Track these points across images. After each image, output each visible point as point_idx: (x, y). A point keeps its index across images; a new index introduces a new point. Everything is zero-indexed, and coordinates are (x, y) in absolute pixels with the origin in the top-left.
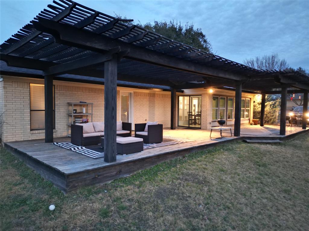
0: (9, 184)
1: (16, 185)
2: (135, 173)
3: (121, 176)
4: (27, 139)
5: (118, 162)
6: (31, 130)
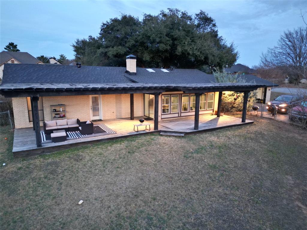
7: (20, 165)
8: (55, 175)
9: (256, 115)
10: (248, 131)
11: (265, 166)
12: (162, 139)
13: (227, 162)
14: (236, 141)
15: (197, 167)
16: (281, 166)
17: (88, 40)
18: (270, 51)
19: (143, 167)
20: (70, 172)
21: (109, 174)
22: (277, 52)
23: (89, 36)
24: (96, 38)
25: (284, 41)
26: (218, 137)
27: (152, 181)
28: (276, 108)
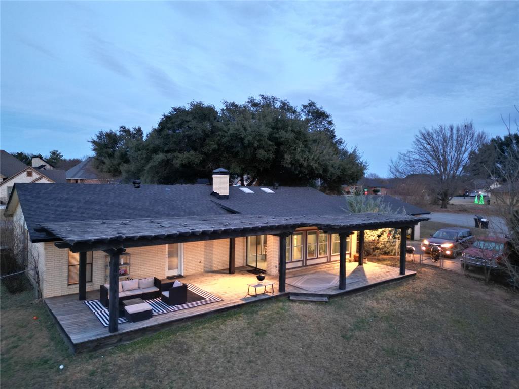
0: (41, 346)
1: (44, 347)
2: (136, 340)
3: (121, 344)
4: (64, 294)
5: (120, 332)
6: (69, 285)
7: (90, 368)
8: (156, 381)
9: (412, 260)
10: (414, 288)
11: (459, 346)
12: (297, 308)
13: (407, 343)
14: (404, 306)
15: (368, 354)
16: (480, 345)
17: (118, 134)
18: (402, 157)
19: (289, 358)
20: (180, 374)
21: (241, 374)
22: (412, 159)
23: (121, 127)
24: (132, 130)
25: (421, 143)
26: (377, 301)
27: (312, 381)
28: (439, 250)
